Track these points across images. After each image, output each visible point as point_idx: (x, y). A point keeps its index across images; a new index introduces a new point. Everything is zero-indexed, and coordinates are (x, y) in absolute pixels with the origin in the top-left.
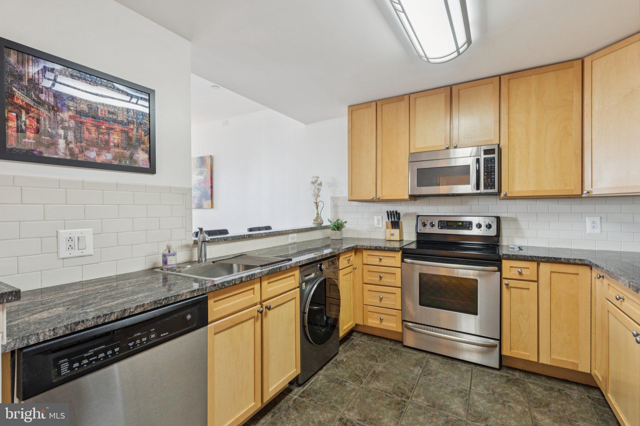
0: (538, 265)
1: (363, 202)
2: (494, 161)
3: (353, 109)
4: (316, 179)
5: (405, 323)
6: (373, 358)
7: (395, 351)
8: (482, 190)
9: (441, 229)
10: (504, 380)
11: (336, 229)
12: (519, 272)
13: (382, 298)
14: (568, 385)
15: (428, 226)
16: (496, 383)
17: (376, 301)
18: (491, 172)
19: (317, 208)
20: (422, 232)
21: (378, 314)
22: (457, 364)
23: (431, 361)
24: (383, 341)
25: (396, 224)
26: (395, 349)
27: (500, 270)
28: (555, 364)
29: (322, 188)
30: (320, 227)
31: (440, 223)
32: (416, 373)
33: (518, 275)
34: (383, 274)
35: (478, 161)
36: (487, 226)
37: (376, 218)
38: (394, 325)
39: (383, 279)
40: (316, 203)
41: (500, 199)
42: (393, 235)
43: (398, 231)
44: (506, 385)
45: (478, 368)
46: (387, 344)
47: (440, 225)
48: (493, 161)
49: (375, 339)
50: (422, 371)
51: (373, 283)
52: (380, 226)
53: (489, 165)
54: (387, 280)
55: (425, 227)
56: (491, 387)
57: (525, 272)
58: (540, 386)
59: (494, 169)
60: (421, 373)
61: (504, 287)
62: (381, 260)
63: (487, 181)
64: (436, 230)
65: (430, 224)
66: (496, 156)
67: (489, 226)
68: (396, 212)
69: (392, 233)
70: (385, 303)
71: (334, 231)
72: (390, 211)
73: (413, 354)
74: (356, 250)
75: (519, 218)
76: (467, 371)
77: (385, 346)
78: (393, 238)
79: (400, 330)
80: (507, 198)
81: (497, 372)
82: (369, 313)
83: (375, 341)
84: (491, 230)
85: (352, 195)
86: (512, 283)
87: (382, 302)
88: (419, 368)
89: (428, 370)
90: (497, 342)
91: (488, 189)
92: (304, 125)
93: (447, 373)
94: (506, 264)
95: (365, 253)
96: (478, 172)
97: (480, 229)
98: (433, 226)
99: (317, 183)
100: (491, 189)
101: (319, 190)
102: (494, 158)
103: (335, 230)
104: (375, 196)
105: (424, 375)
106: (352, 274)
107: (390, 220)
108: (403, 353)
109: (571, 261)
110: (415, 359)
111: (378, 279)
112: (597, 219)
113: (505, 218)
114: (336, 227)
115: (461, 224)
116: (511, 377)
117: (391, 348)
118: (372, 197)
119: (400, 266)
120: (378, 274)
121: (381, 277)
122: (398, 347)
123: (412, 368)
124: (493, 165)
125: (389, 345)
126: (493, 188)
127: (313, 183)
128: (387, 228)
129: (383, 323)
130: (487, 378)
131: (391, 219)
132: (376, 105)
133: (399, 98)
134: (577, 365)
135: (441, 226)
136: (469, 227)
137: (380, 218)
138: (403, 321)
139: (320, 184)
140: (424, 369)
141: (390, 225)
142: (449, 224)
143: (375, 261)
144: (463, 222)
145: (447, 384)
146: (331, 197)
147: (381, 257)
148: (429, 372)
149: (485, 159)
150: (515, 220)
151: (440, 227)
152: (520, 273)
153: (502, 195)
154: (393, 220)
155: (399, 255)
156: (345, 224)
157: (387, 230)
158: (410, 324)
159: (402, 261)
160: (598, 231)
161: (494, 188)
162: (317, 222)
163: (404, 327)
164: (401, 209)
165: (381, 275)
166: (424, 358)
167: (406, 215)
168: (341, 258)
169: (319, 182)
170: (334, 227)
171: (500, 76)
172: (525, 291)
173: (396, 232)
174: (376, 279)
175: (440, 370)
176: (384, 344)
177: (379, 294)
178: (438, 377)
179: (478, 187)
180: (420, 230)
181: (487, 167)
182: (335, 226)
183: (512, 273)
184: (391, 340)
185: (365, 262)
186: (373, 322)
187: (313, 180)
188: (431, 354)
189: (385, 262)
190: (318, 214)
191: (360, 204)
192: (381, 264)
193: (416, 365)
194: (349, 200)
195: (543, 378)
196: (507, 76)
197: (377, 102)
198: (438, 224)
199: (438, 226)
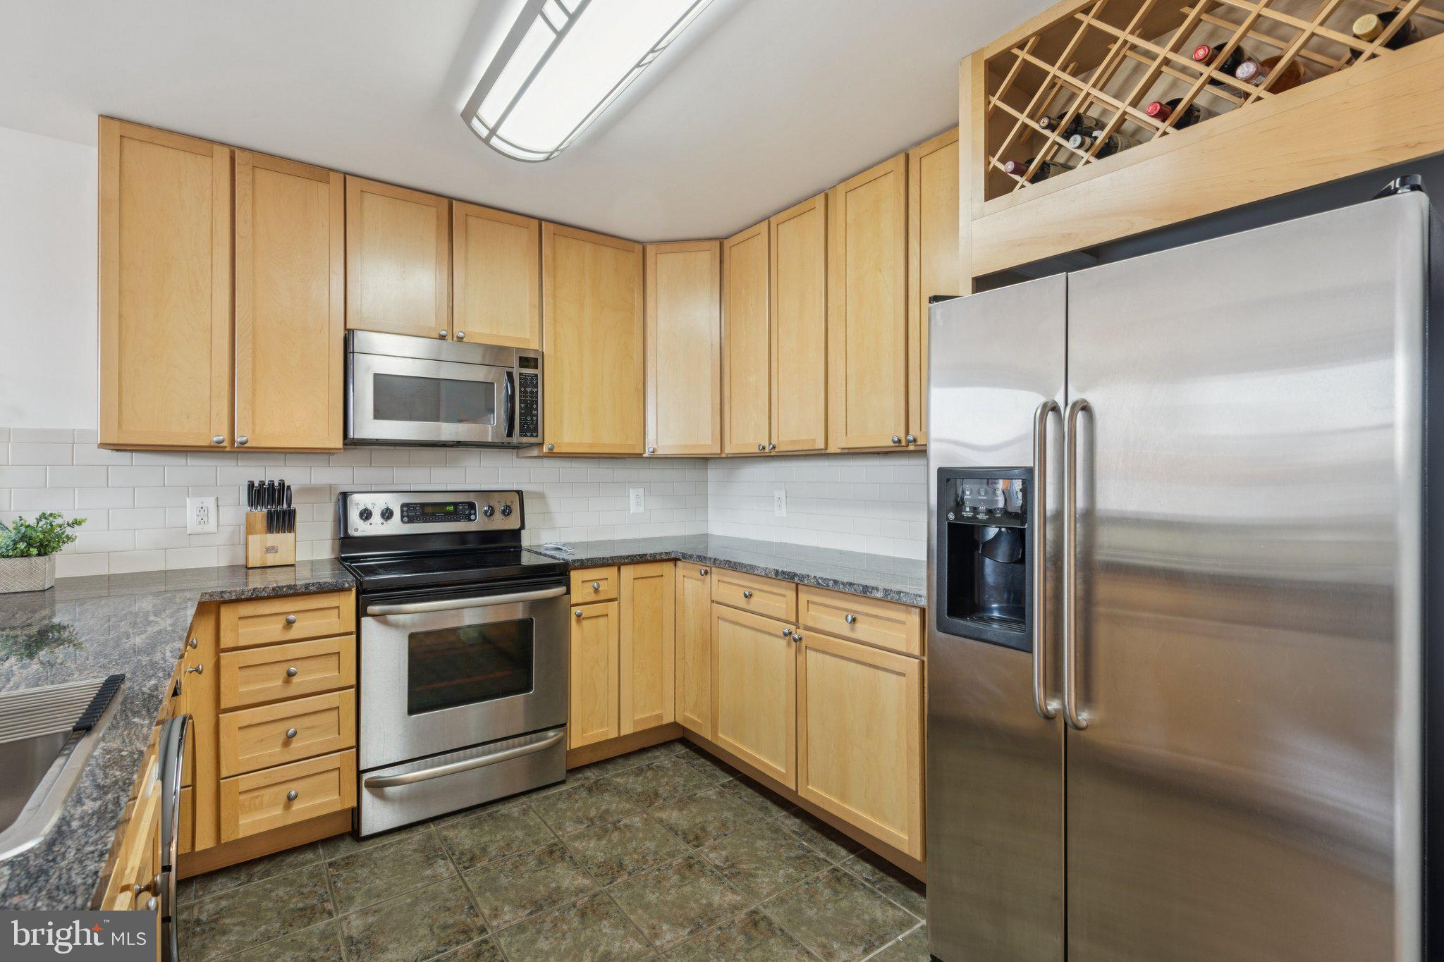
0: (619, 569)
1: (132, 451)
2: (537, 383)
5: (366, 776)
7: (348, 862)
8: (516, 439)
9: (409, 522)
10: (584, 794)
11: (30, 551)
12: (594, 588)
13: (295, 734)
14: (650, 755)
15: (377, 519)
16: (580, 804)
17: (274, 752)
20: (362, 534)
21: (276, 789)
22: (497, 811)
23: (450, 834)
24: (291, 859)
25: (282, 520)
26: (343, 859)
27: (568, 591)
28: (639, 729)
31: (405, 509)
32: (445, 875)
33: (593, 595)
34: (299, 663)
35: (510, 375)
37: (191, 505)
38: (333, 796)
39: (295, 680)
42: (269, 550)
43: (287, 537)
44: (594, 799)
45: (534, 796)
46: (311, 861)
47: (405, 514)
48: (535, 382)
49: (259, 868)
50: (454, 864)
52: (211, 526)
53: (529, 390)
54: (307, 678)
55: (368, 522)
56: (580, 814)
57: (604, 586)
58: (628, 774)
59: (537, 397)
60: (456, 868)
61: (573, 621)
62: (288, 624)
63: (526, 420)
64: (397, 527)
65: (382, 511)
67: (507, 511)
68: (282, 484)
69: (269, 544)
71: (14, 565)
73: (399, 842)
75: (548, 494)
76: (525, 812)
77: (310, 867)
78: (269, 560)
79: (350, 803)
80: (553, 455)
81: (564, 788)
82: (242, 797)
83: (267, 873)
84: (510, 518)
85: (118, 429)
86: (586, 611)
87: (294, 745)
88: (441, 862)
89: (462, 853)
91: (526, 436)
93: (499, 837)
94: (576, 578)
95: (227, 615)
96: (511, 398)
97: (490, 519)
98: (388, 517)
100: (532, 436)
102: (536, 375)
103: (21, 555)
105: (466, 868)
107: (260, 509)
108: (375, 855)
109: (658, 557)
110: (415, 851)
111: (279, 683)
112: (641, 491)
113: (530, 493)
114: (23, 545)
115: (451, 508)
116: (587, 783)
117: (331, 865)
118: (215, 439)
119: (353, 630)
120: (281, 669)
121: (289, 676)
122: (346, 849)
123: (428, 872)
124: (535, 390)
125: (318, 860)
126: (535, 434)
128: (251, 530)
129: (296, 807)
130: (561, 805)
132: (232, 158)
134: (660, 717)
135: (408, 516)
136: (471, 515)
137: (210, 502)
138: (361, 772)
140: (454, 857)
141: (262, 523)
142: (428, 510)
143: (273, 630)
144: (456, 505)
145: (520, 856)
147: (292, 617)
148: (469, 857)
149: (520, 375)
150: (541, 496)
151: (406, 519)
152: (596, 591)
153: (545, 449)
154: (269, 507)
155: (349, 602)
157: (251, 537)
159: (360, 613)
160: (641, 509)
161: (537, 436)
163: (362, 791)
164: (296, 477)
165: (293, 669)
166: (430, 837)
167: (310, 491)
170: (13, 546)
172: (602, 621)
173: (282, 541)
174: (273, 684)
175: (483, 840)
176: (303, 864)
177: (280, 728)
178: (493, 854)
179: (510, 434)
181: (526, 392)
182: (26, 539)
183: (585, 592)
184: (312, 846)
185: (225, 642)
186: (260, 818)
188: (437, 822)
189: (305, 626)
191: (124, 458)
192: (293, 634)
193: (429, 861)
194: (103, 445)
195: (620, 761)
196: (551, 226)
197: (234, 152)
198: (402, 511)
199: (402, 517)
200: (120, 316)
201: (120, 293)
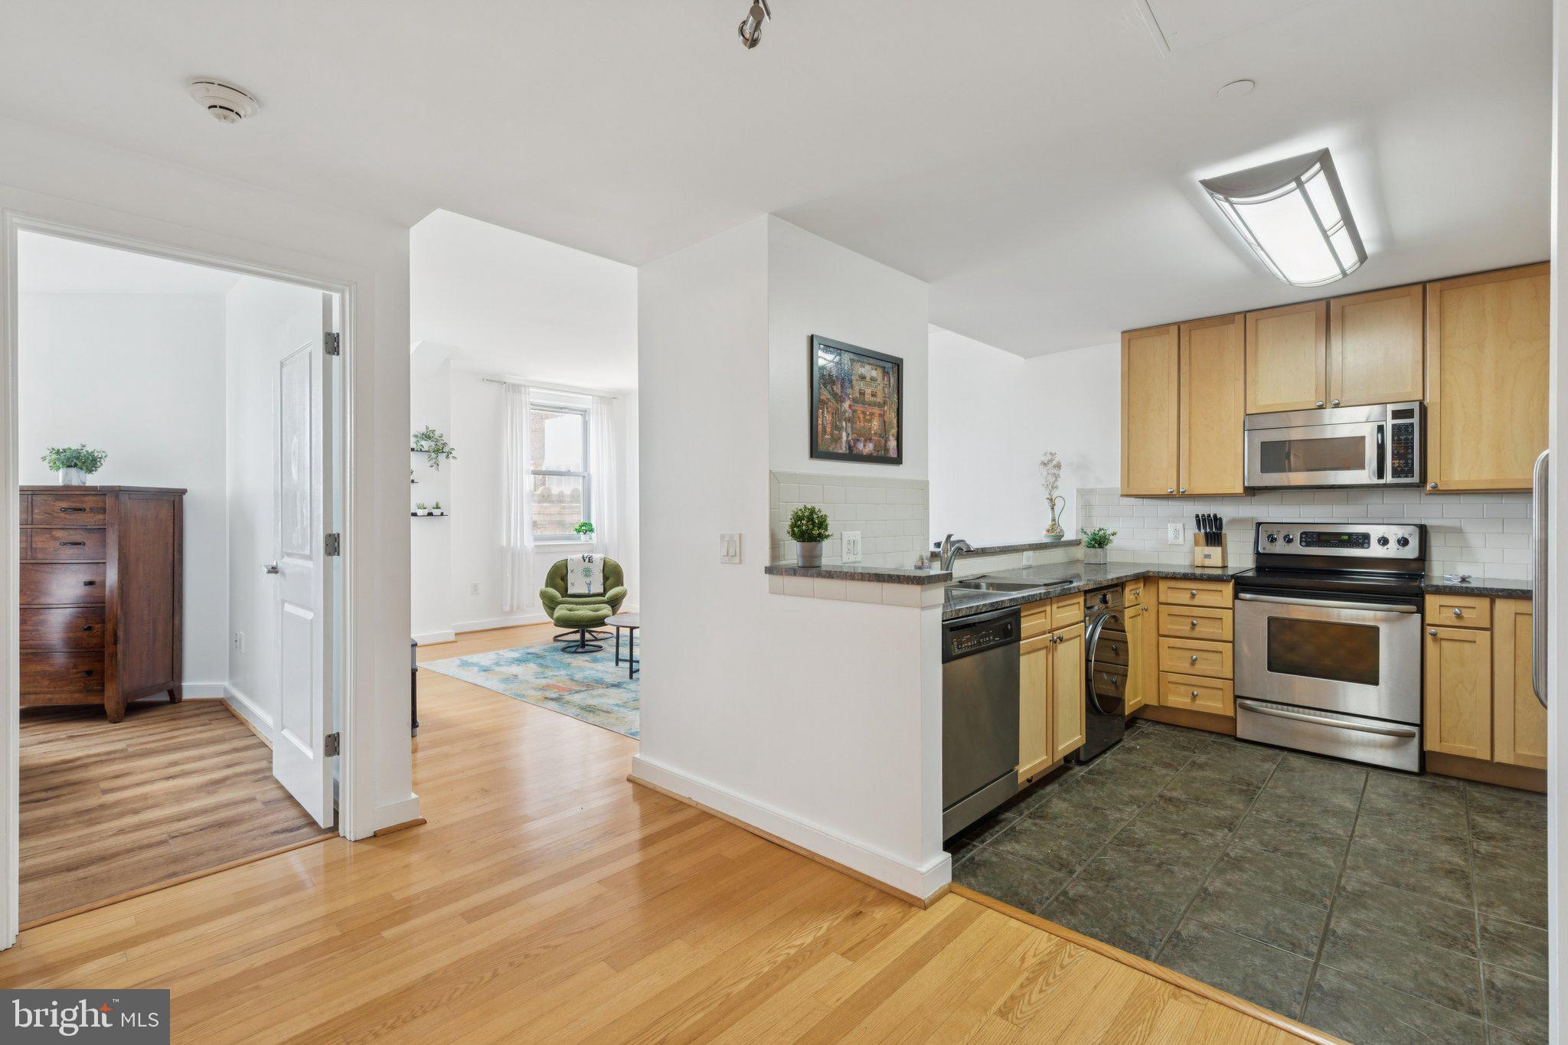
0: (1492, 601)
2: (1413, 430)
3: (1131, 337)
4: (1049, 457)
5: (1239, 701)
6: (1184, 748)
7: (1222, 744)
8: (1389, 478)
9: (1306, 546)
10: (1426, 785)
11: (1097, 545)
12: (1456, 614)
13: (1195, 660)
15: (1280, 542)
16: (1412, 787)
17: (1185, 666)
18: (1407, 448)
19: (1053, 508)
20: (1267, 551)
21: (1187, 688)
22: (1339, 763)
24: (1195, 732)
25: (1214, 539)
27: (1421, 610)
28: (1520, 763)
29: (1062, 473)
30: (1057, 542)
31: (1304, 536)
32: (1266, 767)
33: (1455, 619)
34: (1198, 619)
35: (1381, 429)
36: (1399, 542)
37: (1171, 527)
38: (1220, 705)
39: (1197, 628)
40: (1051, 500)
41: (1427, 494)
42: (1208, 556)
43: (1219, 549)
44: (1430, 790)
46: (1204, 737)
47: (1304, 539)
48: (1410, 430)
51: (1178, 634)
52: (1181, 540)
53: (1403, 437)
55: (1274, 544)
56: (1402, 789)
57: (1466, 614)
59: (1413, 443)
60: (1276, 768)
61: (1429, 639)
62: (1193, 596)
63: (1399, 463)
64: (1297, 548)
65: (1285, 537)
66: (1415, 420)
67: (1404, 542)
68: (1215, 516)
69: (1206, 553)
70: (1200, 668)
71: (1092, 550)
72: (1203, 515)
73: (1258, 748)
74: (1147, 579)
75: (1468, 528)
76: (1358, 775)
77: (1201, 738)
78: (1207, 562)
79: (1230, 713)
80: (1436, 492)
81: (1413, 776)
82: (1170, 685)
84: (1407, 548)
85: (1128, 486)
86: (1443, 633)
87: (1196, 666)
88: (1271, 763)
89: (1288, 766)
90: (1415, 730)
91: (1400, 477)
92: (1022, 359)
93: (1322, 771)
94: (1431, 601)
95: (1163, 585)
96: (1381, 448)
97: (1386, 547)
98: (1290, 541)
99: (1052, 465)
100: (1407, 476)
101: (1057, 477)
102: (1412, 425)
103: (1094, 547)
104: (1174, 488)
105: (1282, 770)
106: (1139, 618)
107: (1203, 531)
108: (1239, 746)
110: (1261, 754)
111: (1188, 628)
113: (1439, 528)
114: (1096, 543)
115: (1346, 537)
116: (1439, 783)
117: (1212, 742)
118: (1169, 490)
119: (1231, 606)
120: (1189, 620)
121: (1193, 625)
123: (1258, 762)
124: (1410, 437)
125: (1208, 738)
126: (1410, 475)
127: (1044, 464)
128: (1196, 544)
129: (1198, 702)
130: (1395, 780)
131: (1205, 528)
132: (1179, 330)
133: (1226, 319)
135: (1306, 542)
136: (1364, 543)
137: (1180, 526)
138: (1236, 697)
139: (1058, 466)
140: (1280, 766)
141: (1202, 540)
142: (1323, 537)
143: (1185, 598)
144: (1350, 535)
146: (1077, 490)
147: (1194, 592)
148: (1290, 768)
149: (1394, 426)
150: (1459, 531)
151: (1304, 544)
152: (1459, 616)
153: (1429, 487)
154: (1208, 530)
155: (1228, 589)
156: (1111, 537)
157: (1196, 548)
158: (1248, 702)
159: (1236, 597)
161: (1413, 477)
162: (1053, 534)
163: (1238, 708)
164: (1225, 512)
165: (1195, 622)
166: (1279, 753)
167: (1235, 521)
168: (1127, 590)
169: (1054, 463)
170: (1093, 542)
171: (1424, 284)
172: (1467, 646)
173: (1216, 552)
174: (1184, 628)
175: (1309, 767)
176: (1200, 736)
177: (1188, 654)
178: (1306, 774)
179: (1381, 473)
180: (1264, 549)
181: (1399, 440)
182: (1094, 539)
183: (1443, 615)
184: (1211, 733)
185: (1162, 599)
186: (1178, 699)
187: (1046, 459)
188: (1292, 752)
189: (1203, 599)
190: (1054, 520)
191: (1139, 501)
192: (1194, 602)
193: (1264, 760)
194: (1122, 496)
196: (1438, 285)
197: (1179, 325)
198: (1301, 538)
199: (1301, 542)
200: (1128, 431)
201: (1129, 419)
